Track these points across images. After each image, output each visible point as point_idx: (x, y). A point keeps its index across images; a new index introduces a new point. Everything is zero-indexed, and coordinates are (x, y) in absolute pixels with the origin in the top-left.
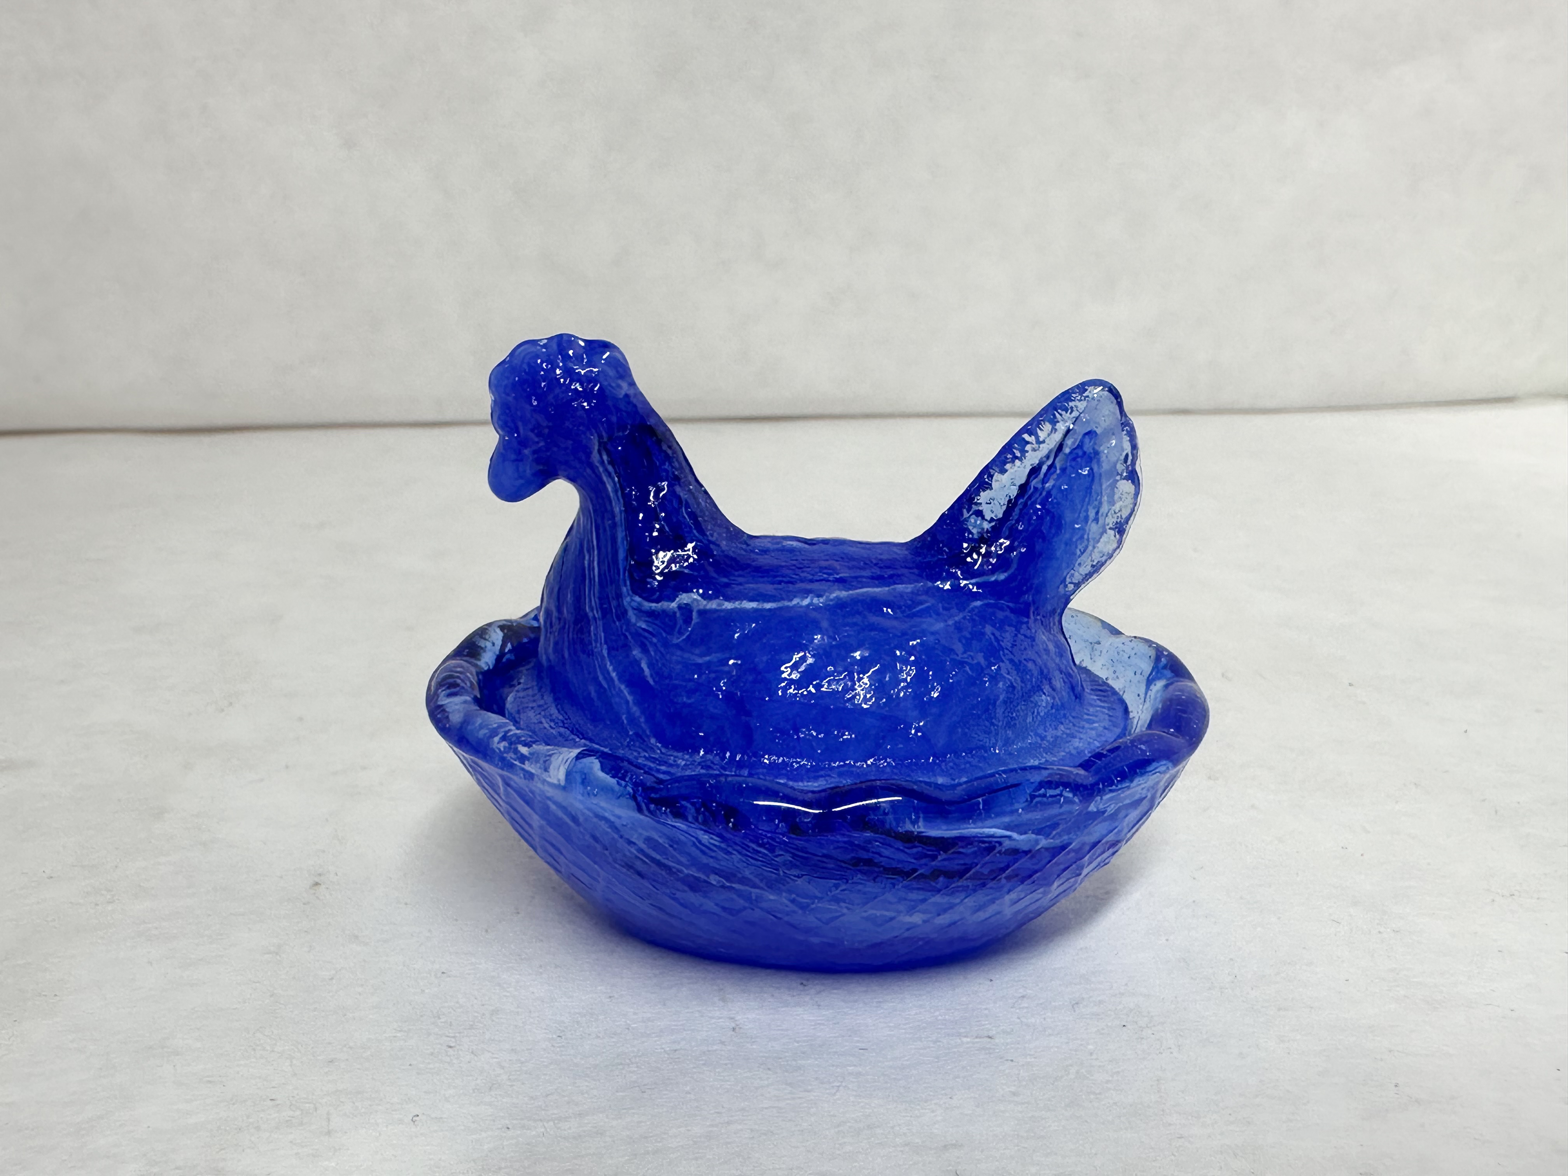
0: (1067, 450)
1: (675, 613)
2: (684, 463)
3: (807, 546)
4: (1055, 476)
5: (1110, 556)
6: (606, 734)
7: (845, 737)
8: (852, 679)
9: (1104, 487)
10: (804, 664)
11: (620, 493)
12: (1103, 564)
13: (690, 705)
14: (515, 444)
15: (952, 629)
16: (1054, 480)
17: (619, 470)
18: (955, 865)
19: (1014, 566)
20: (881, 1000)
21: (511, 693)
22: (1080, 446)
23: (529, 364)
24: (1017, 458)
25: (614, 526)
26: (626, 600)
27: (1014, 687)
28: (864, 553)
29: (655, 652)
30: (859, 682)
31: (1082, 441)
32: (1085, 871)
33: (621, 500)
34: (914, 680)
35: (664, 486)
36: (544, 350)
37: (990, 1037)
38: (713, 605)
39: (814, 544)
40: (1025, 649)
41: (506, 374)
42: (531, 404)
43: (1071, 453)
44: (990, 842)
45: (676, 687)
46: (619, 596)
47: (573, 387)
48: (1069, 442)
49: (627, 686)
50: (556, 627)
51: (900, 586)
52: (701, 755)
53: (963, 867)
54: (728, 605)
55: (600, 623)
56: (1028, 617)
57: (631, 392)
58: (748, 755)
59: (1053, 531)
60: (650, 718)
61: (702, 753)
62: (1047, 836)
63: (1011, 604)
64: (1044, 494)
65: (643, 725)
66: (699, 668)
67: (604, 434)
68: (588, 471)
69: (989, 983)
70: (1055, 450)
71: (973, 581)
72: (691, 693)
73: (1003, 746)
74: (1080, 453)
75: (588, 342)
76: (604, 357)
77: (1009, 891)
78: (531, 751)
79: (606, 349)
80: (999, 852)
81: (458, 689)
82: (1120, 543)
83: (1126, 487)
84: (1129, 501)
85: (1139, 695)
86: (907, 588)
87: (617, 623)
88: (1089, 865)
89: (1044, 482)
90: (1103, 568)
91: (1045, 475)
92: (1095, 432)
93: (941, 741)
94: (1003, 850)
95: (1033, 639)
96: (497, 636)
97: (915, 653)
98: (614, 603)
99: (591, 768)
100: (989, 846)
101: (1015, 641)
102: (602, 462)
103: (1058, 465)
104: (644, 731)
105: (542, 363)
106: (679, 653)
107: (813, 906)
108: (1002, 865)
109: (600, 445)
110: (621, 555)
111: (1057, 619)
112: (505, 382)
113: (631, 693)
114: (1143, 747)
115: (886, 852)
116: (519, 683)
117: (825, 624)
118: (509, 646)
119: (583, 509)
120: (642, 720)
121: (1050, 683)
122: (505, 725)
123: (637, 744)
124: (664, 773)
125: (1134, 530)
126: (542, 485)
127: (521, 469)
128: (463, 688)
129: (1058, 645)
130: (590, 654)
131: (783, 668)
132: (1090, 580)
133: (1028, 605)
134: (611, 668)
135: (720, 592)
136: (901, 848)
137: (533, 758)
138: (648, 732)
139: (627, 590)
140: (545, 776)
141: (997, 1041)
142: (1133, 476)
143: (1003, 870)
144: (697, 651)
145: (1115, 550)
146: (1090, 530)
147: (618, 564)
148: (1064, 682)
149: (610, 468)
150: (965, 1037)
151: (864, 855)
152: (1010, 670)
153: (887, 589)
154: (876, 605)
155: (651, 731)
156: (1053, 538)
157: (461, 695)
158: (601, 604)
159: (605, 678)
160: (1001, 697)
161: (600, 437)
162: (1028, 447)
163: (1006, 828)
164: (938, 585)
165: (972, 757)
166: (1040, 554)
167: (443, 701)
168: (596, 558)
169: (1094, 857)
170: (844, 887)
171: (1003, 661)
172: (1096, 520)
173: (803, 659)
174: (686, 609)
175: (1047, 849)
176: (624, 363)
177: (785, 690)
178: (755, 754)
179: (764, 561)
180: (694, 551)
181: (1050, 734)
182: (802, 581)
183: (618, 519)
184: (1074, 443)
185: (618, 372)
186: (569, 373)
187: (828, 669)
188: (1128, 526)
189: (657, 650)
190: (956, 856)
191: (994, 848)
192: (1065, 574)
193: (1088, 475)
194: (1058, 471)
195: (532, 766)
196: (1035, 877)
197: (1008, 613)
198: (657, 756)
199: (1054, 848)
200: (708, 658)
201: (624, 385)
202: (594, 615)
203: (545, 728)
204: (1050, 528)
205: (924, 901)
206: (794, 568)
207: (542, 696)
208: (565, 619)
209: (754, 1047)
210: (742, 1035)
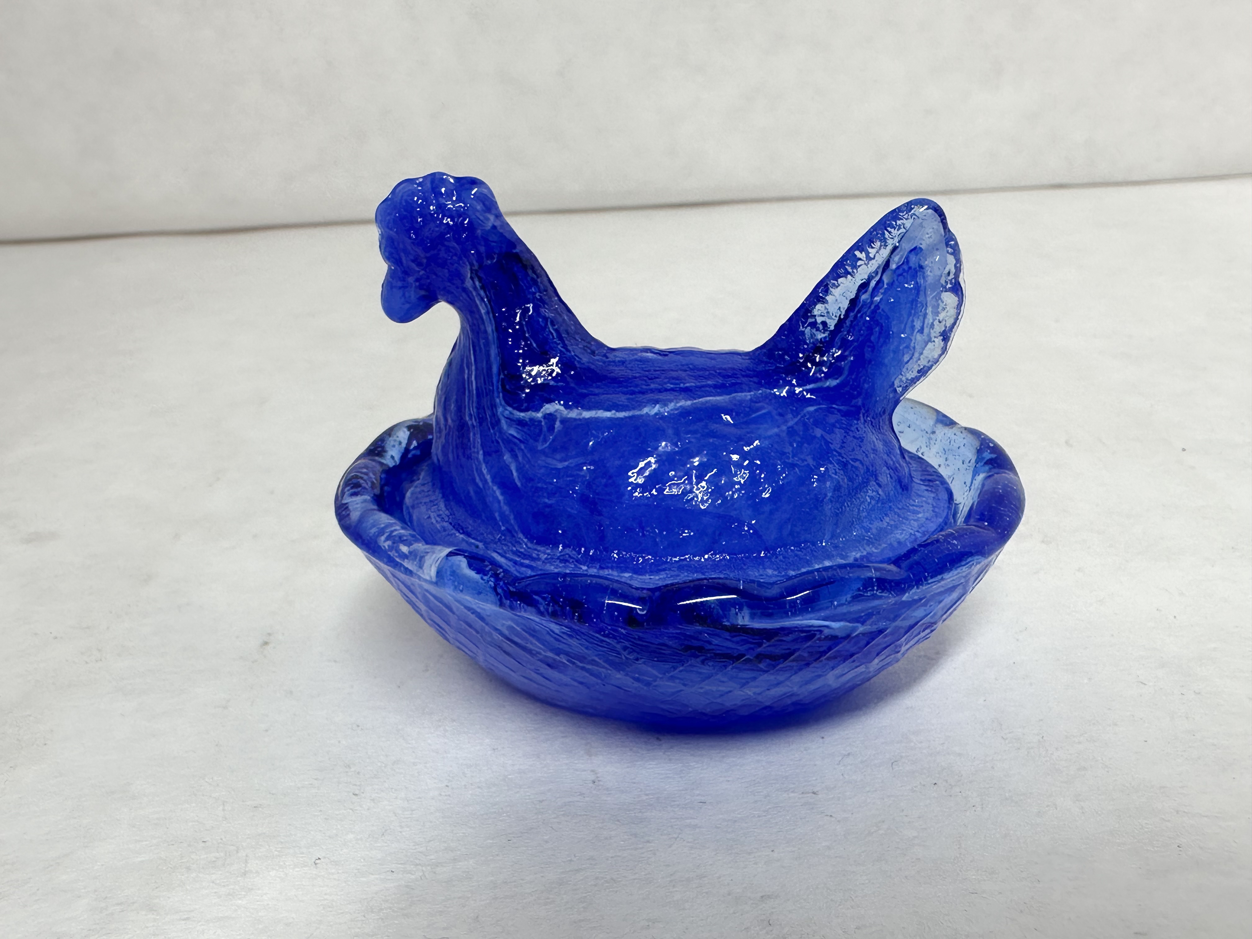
0: (893, 266)
1: (540, 422)
2: (549, 285)
3: (660, 357)
4: (882, 291)
5: (937, 361)
6: (482, 529)
7: (684, 535)
8: (691, 483)
9: (929, 299)
10: (650, 469)
11: (491, 315)
12: (930, 368)
13: (550, 506)
14: (400, 274)
15: (784, 435)
16: (882, 294)
17: (490, 293)
18: (778, 651)
19: (846, 372)
20: (724, 754)
21: (410, 488)
22: (907, 261)
23: (406, 201)
24: (849, 273)
25: (487, 344)
26: (500, 410)
27: (840, 486)
28: (710, 363)
29: (523, 458)
30: (697, 485)
31: (907, 258)
32: (903, 649)
33: (493, 322)
34: (747, 483)
35: (529, 307)
36: (420, 188)
37: (814, 793)
38: (574, 414)
39: (666, 355)
40: (853, 450)
41: (388, 211)
42: (410, 238)
43: (898, 268)
44: (810, 631)
45: (537, 489)
46: (493, 406)
47: (445, 222)
48: (896, 258)
49: (499, 488)
50: (444, 433)
51: (740, 394)
52: (560, 550)
53: (788, 651)
54: (587, 414)
55: (477, 430)
56: (858, 419)
57: (497, 223)
58: (600, 551)
59: (882, 340)
60: (518, 516)
61: (561, 548)
62: (863, 623)
63: (841, 408)
64: (873, 307)
65: (512, 522)
66: (557, 472)
67: (475, 262)
68: (464, 295)
69: (821, 740)
70: (882, 266)
71: (808, 387)
72: (551, 495)
73: (831, 539)
74: (906, 267)
75: (457, 179)
76: (473, 192)
77: (833, 668)
78: (411, 550)
79: (475, 186)
80: (819, 639)
81: (359, 489)
82: (944, 350)
83: (949, 299)
84: (952, 312)
85: (965, 483)
86: (746, 396)
87: (492, 431)
88: (906, 644)
89: (873, 295)
90: (929, 372)
91: (874, 289)
92: (920, 248)
93: (771, 536)
94: (823, 637)
95: (861, 439)
96: (403, 435)
97: (749, 458)
98: (488, 413)
99: (459, 566)
100: (809, 634)
101: (844, 442)
102: (475, 288)
103: (886, 279)
104: (513, 528)
105: (418, 200)
106: (543, 458)
107: (655, 684)
108: (821, 649)
109: (472, 273)
110: (495, 369)
111: (887, 417)
112: (388, 218)
113: (502, 494)
114: (955, 542)
115: (715, 641)
116: (419, 479)
117: (670, 432)
118: (415, 443)
119: (463, 329)
120: (512, 517)
121: (877, 479)
122: (391, 525)
123: (508, 538)
124: (528, 566)
125: (957, 339)
126: (427, 307)
127: (407, 294)
128: (365, 488)
129: (886, 443)
130: (469, 458)
131: (630, 474)
132: (918, 382)
133: (858, 409)
134: (485, 471)
135: (579, 402)
136: (729, 638)
137: (413, 555)
138: (516, 528)
139: (500, 401)
140: (420, 573)
141: (820, 796)
142: (957, 289)
143: (824, 653)
144: (558, 456)
145: (940, 356)
146: (915, 339)
147: (492, 378)
148: (891, 477)
149: (482, 293)
150: (793, 792)
151: (696, 643)
152: (837, 470)
153: (728, 397)
154: (715, 412)
155: (519, 527)
156: (881, 346)
157: (362, 495)
158: (478, 414)
159: (481, 480)
160: (829, 494)
161: (472, 265)
162: (859, 263)
163: (825, 619)
164: (775, 392)
165: (800, 551)
166: (870, 362)
167: (347, 500)
168: (474, 373)
169: (912, 637)
170: (681, 668)
171: (831, 463)
172: (921, 331)
173: (649, 464)
174: (550, 417)
175: (863, 634)
176: (490, 196)
177: (631, 492)
178: (606, 549)
179: (619, 372)
180: (557, 365)
181: (877, 524)
182: (652, 391)
183: (490, 337)
184: (900, 259)
185: (484, 204)
186: (441, 208)
187: (670, 474)
188: (953, 334)
189: (524, 455)
190: (779, 643)
191: (814, 635)
192: (893, 380)
193: (914, 288)
194: (885, 286)
195: (410, 563)
196: (855, 657)
197: (838, 416)
198: (522, 550)
199: (871, 633)
200: (566, 463)
201: (492, 218)
202: (473, 423)
203: (432, 523)
204: (879, 338)
205: (754, 679)
206: (645, 378)
207: (434, 491)
208: (450, 427)
209: (609, 798)
210: (600, 787)
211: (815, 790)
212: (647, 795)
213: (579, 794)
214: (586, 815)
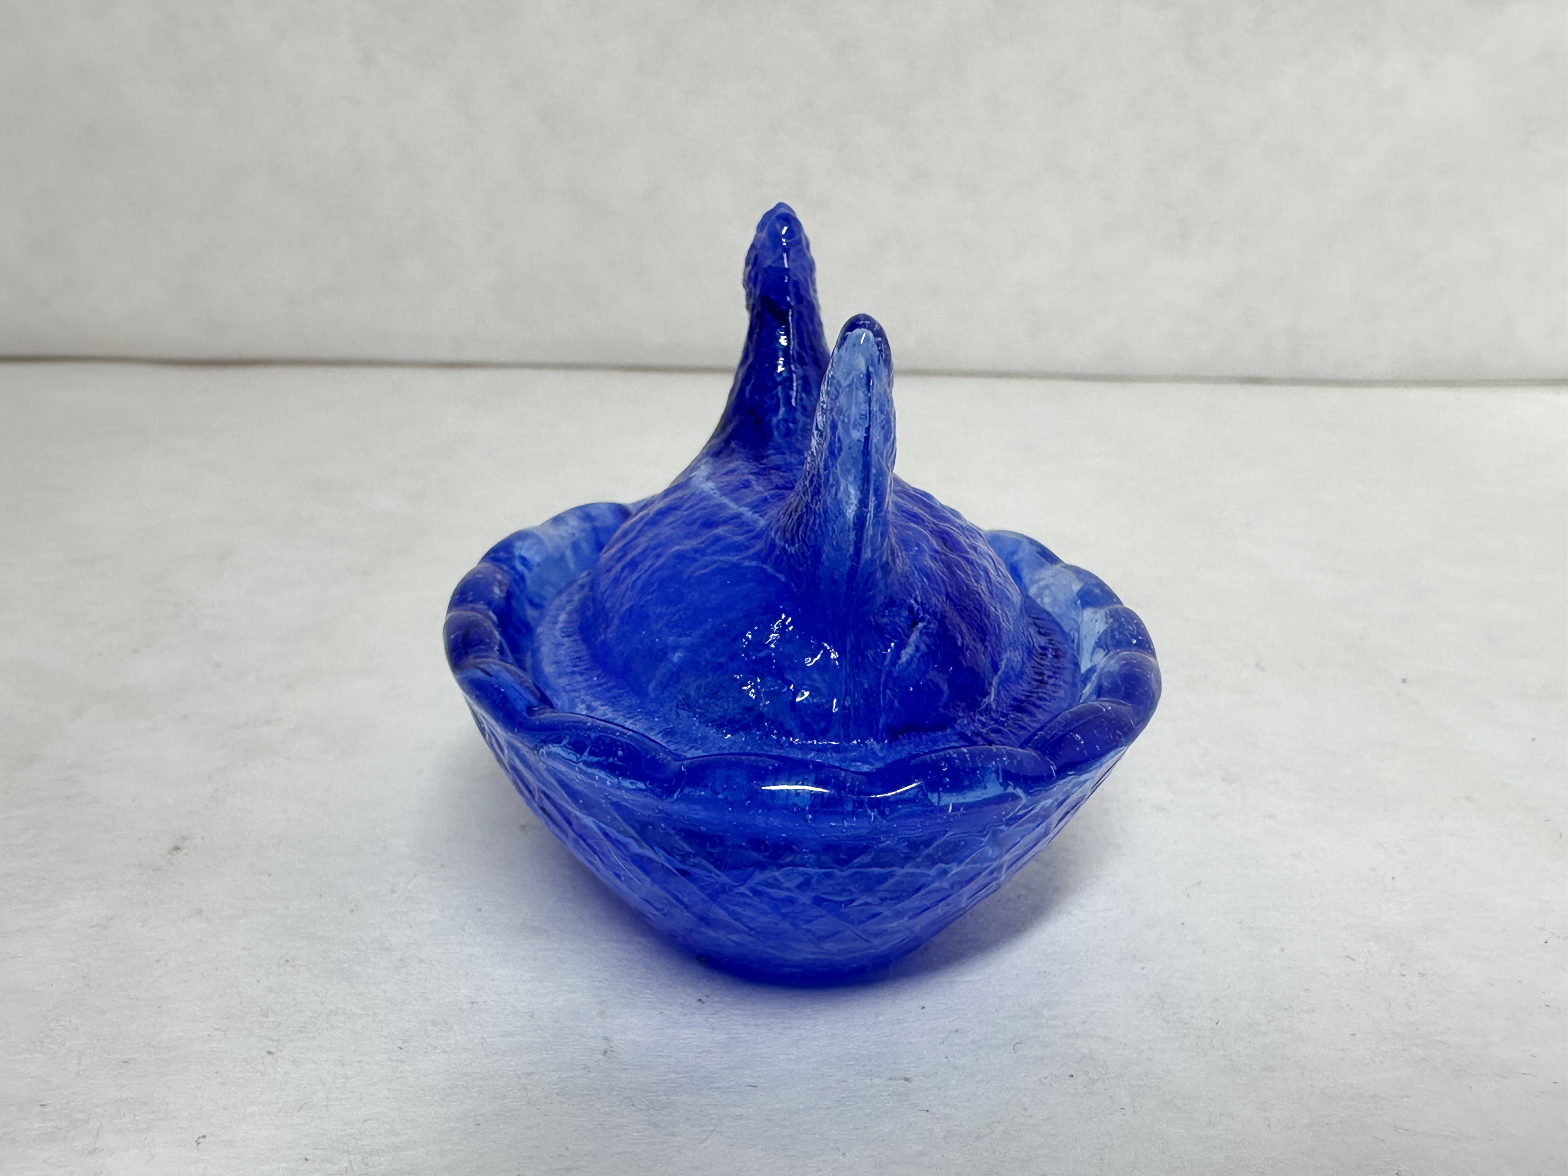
37: (906, 1080)
69: (921, 1011)
141: (914, 1084)
209: (624, 1075)
210: (613, 1059)
211: (908, 1076)
212: (677, 1073)
213: (582, 1067)
214: (589, 1095)
